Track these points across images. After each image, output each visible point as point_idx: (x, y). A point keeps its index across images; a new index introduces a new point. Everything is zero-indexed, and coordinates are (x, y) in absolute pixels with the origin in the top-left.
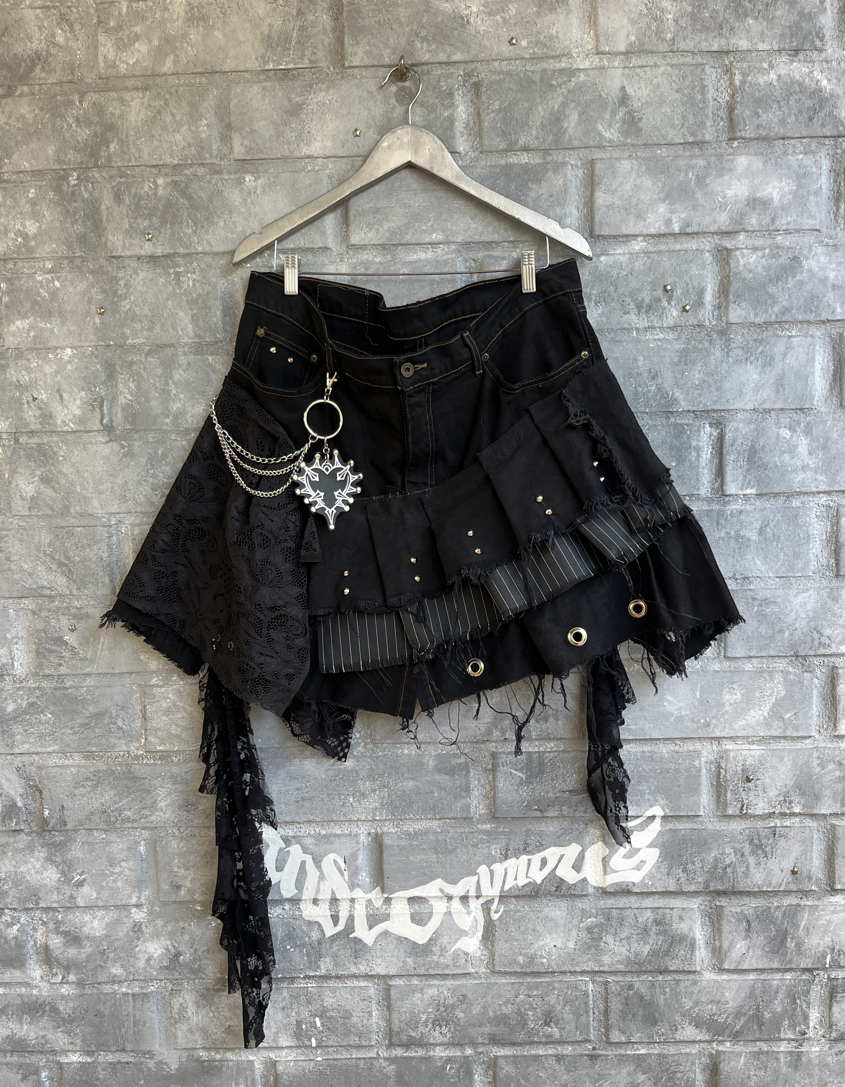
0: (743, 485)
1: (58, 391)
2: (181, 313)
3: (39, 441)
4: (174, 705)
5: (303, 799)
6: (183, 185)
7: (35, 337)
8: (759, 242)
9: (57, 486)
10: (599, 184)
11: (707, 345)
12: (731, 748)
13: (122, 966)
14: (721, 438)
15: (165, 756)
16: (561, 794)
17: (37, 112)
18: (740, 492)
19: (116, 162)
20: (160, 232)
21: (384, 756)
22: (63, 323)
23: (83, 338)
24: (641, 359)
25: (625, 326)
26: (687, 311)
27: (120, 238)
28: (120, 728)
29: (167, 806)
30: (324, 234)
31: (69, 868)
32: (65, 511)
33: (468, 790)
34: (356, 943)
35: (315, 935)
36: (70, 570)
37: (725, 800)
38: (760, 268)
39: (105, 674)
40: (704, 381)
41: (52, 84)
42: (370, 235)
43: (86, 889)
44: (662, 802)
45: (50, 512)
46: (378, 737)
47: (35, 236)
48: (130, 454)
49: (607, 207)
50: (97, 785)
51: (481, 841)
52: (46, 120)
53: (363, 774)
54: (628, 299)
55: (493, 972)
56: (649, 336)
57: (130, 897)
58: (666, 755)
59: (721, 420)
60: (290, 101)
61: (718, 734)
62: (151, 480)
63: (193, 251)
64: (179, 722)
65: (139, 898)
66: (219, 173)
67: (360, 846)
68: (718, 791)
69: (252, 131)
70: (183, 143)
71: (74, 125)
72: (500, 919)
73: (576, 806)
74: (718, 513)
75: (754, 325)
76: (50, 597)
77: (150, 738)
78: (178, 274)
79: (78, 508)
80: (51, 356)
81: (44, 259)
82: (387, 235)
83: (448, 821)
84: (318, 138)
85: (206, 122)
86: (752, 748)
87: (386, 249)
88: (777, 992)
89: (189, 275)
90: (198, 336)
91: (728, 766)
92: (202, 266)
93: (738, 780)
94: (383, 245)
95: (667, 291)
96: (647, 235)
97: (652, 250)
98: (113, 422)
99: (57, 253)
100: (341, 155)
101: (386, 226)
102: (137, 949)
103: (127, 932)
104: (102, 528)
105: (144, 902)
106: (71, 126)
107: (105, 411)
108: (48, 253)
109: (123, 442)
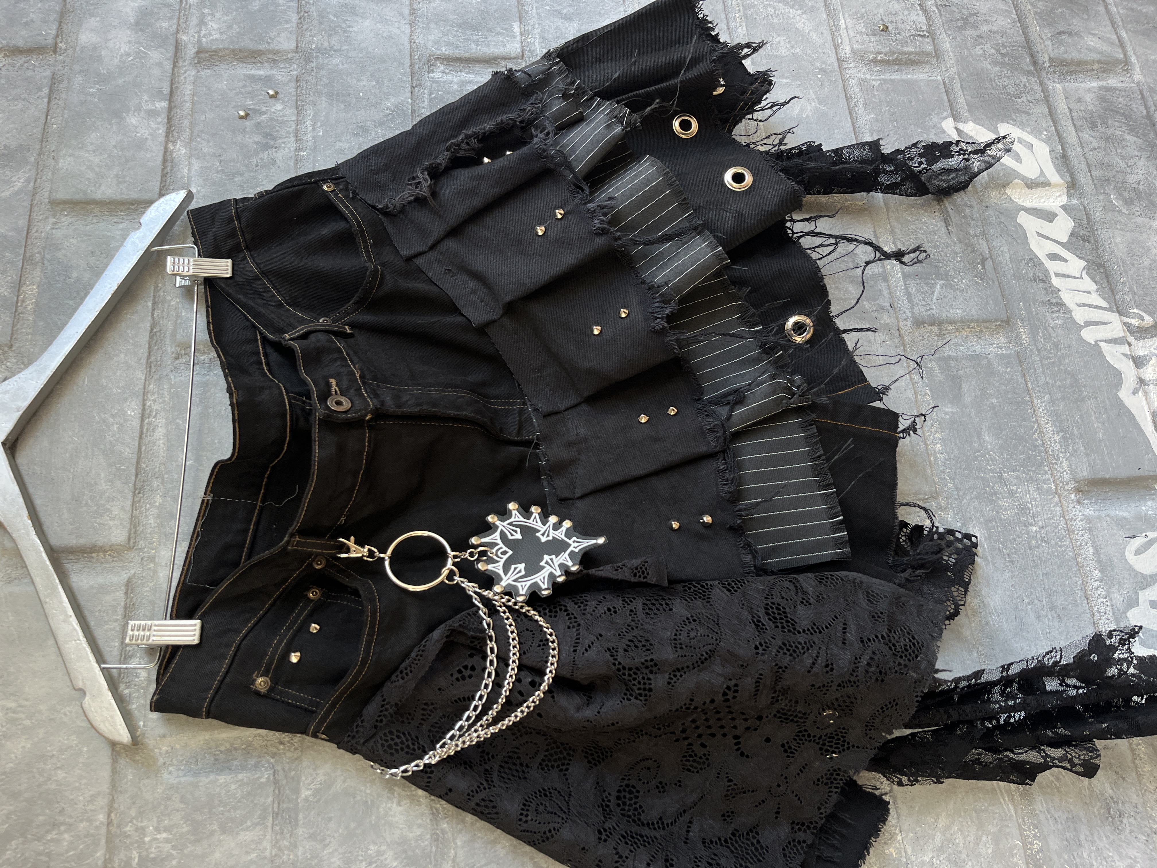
0: (508, 36)
2: (217, 855)
8: (194, 21)
10: (85, 194)
11: (323, 73)
12: (848, 48)
14: (448, 60)
16: (953, 236)
18: (518, 38)
21: (953, 479)
24: (338, 145)
26: (277, 93)
30: (103, 589)
33: (977, 358)
37: (916, 53)
38: (227, 18)
40: (372, 75)
42: (116, 511)
44: (935, 120)
46: (926, 488)
49: (119, 183)
51: (1048, 338)
53: (988, 511)
54: (254, 161)
56: (309, 137)
58: (872, 115)
59: (425, 59)
61: (834, 61)
63: (103, 830)
67: (1103, 514)
68: (906, 63)
72: (1149, 313)
73: (965, 218)
75: (300, 24)
82: (118, 484)
83: (1029, 385)
86: (843, 26)
87: (143, 486)
88: (1133, 10)
89: (147, 839)
90: (263, 818)
91: (872, 49)
92: (133, 813)
93: (888, 40)
94: (135, 489)
95: (247, 115)
96: (167, 136)
97: (188, 133)
101: (104, 486)
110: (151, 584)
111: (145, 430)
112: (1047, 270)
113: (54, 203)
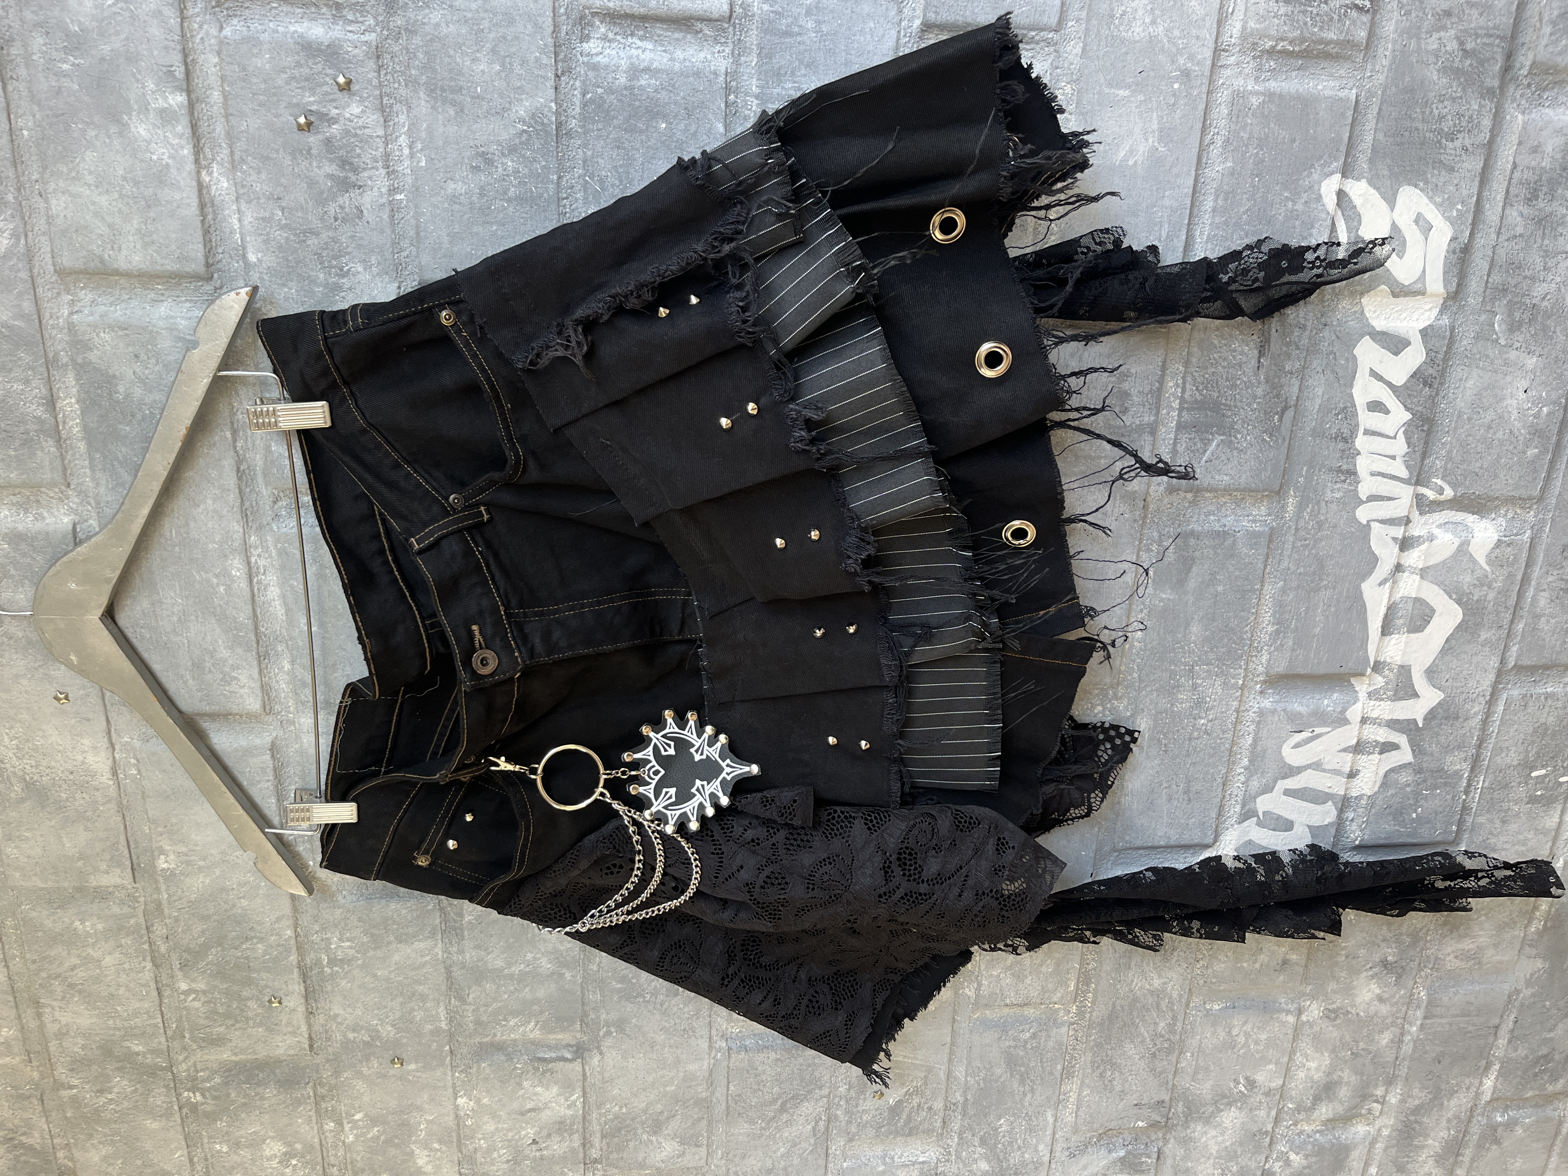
1: (522, 1114)
2: (396, 957)
3: (598, 1135)
4: (1010, 968)
5: (1187, 792)
6: (185, 955)
7: (440, 1142)
9: (666, 1114)
10: (102, 261)
11: (417, 40)
12: (1238, 25)
13: (1381, 1032)
14: (613, 17)
15: (1085, 979)
16: (1262, 371)
17: (95, 1142)
19: (160, 1043)
20: (266, 986)
21: (1140, 670)
22: (420, 1109)
23: (439, 1084)
25: (385, 217)
26: (349, 82)
27: (279, 1038)
28: (1034, 1036)
29: (1160, 976)
30: (249, 751)
31: (1224, 1096)
32: (704, 1104)
33: (1222, 535)
34: (1434, 717)
35: (1405, 778)
36: (792, 1098)
37: (1337, 43)
39: (951, 1053)
41: (48, 1123)
42: (243, 679)
43: (1260, 1077)
44: (1315, 176)
45: (704, 1123)
47: (287, 1144)
48: (621, 1024)
49: (146, 245)
50: (1112, 1064)
51: (1314, 515)
52: (107, 1131)
53: (1164, 703)
54: (332, 208)
55: (1541, 499)
56: (405, 167)
57: (1284, 1024)
58: (1229, 164)
59: (575, 15)
60: (22, 800)
61: (1208, 53)
62: (661, 997)
63: (293, 942)
64: (1038, 961)
65: (1288, 1011)
66: (159, 905)
67: (1279, 706)
68: (1317, 57)
69: (82, 857)
70: (117, 955)
71: (110, 1096)
72: (1453, 486)
73: (1288, 344)
74: (766, 31)
76: (829, 1121)
77: (1055, 999)
78: (332, 962)
79: (700, 1089)
80: (469, 1123)
81: (321, 1131)
82: (239, 650)
83: (1268, 569)
84: (80, 758)
85: (77, 923)
87: (267, 651)
89: (333, 946)
90: (433, 933)
91: (1273, 32)
92: (317, 928)
94: (260, 657)
95: (309, 124)
96: (197, 161)
97: (226, 151)
98: (569, 1045)
99: (310, 1117)
100: (105, 723)
101: (225, 653)
102: (1362, 1014)
103: (1333, 1026)
104: (732, 1061)
105: (1295, 1005)
106: (111, 1100)
107: (553, 1055)
108: (312, 1128)
109: (601, 1033)
110: (297, 746)
111: (256, 591)
113: (61, 273)
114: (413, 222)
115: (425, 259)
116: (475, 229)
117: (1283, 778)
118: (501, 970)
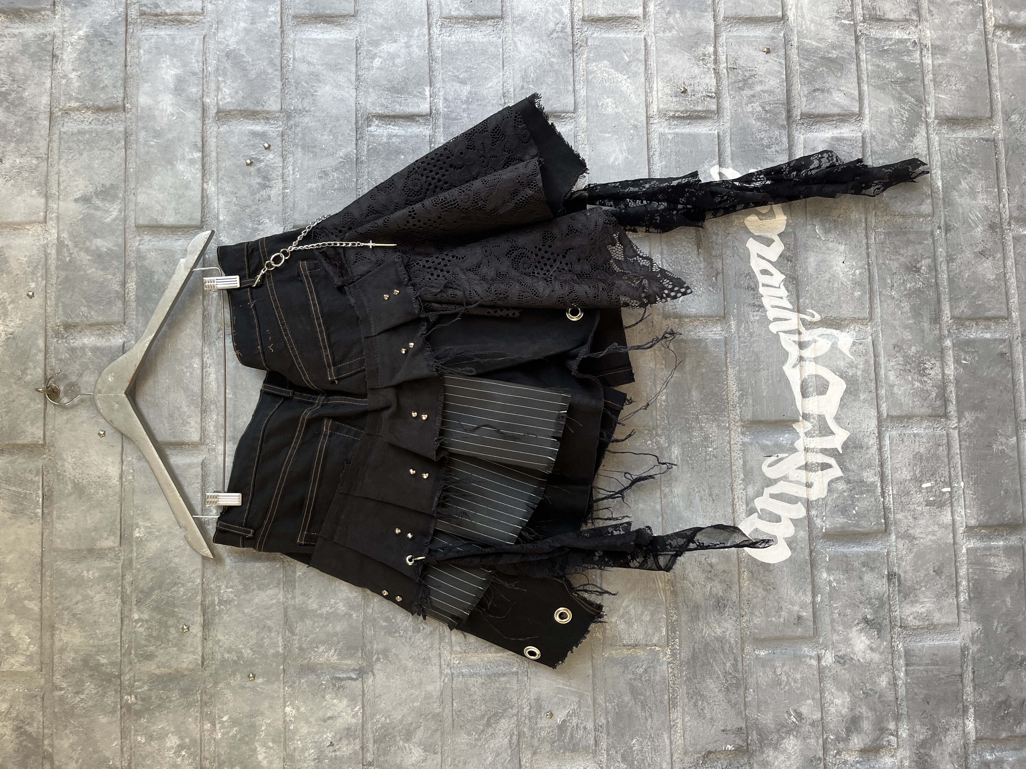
0: (422, 98)
1: (325, 721)
2: (257, 600)
3: (372, 741)
5: (710, 495)
6: (140, 595)
7: (273, 742)
8: (213, 86)
9: (414, 725)
10: (157, 221)
11: (299, 129)
12: (656, 107)
13: (879, 676)
14: (381, 117)
15: (672, 627)
16: (701, 256)
17: (67, 732)
18: (428, 100)
19: (117, 657)
20: (182, 618)
21: (668, 418)
22: (262, 714)
23: (276, 695)
24: (310, 185)
25: (280, 199)
26: (270, 146)
27: (185, 656)
28: (646, 671)
29: (720, 626)
30: (190, 466)
31: (783, 726)
32: (438, 718)
33: (699, 341)
34: (848, 447)
35: (841, 486)
36: (494, 715)
37: (703, 111)
38: (235, 85)
39: (593, 683)
40: (330, 131)
41: (44, 716)
42: (193, 423)
43: (804, 710)
44: (706, 167)
45: (439, 733)
46: (651, 424)
47: (181, 738)
48: (385, 652)
49: (176, 214)
50: (702, 696)
51: (747, 329)
52: (76, 723)
53: (685, 438)
54: (257, 196)
55: (871, 319)
56: (290, 179)
57: (810, 666)
58: (664, 163)
59: (365, 117)
60: (70, 494)
61: (644, 118)
62: (410, 633)
63: (200, 587)
64: (639, 612)
65: (811, 657)
66: (131, 561)
67: (754, 442)
68: (696, 118)
69: (96, 529)
70: (103, 594)
71: (82, 697)
72: (819, 313)
73: (712, 242)
74: (446, 119)
75: (283, 89)
76: (519, 735)
77: (655, 642)
78: (221, 602)
79: (435, 706)
80: (292, 727)
81: (202, 731)
82: (192, 407)
83: (728, 360)
84: (105, 469)
85: (85, 572)
86: (655, 89)
87: (206, 409)
88: (878, 66)
89: (222, 592)
90: (278, 584)
91: (672, 109)
92: (214, 579)
93: (685, 100)
94: (202, 411)
95: (251, 163)
96: (203, 179)
97: (215, 176)
98: (354, 670)
99: (197, 717)
100: (120, 448)
101: (185, 409)
102: (861, 660)
103: (845, 669)
104: (454, 682)
105: (815, 653)
106: (83, 699)
107: (345, 676)
108: (197, 726)
109: (374, 659)
110: (214, 465)
111: (204, 376)
112: (758, 282)
113: (138, 227)
114: (292, 201)
115: (296, 216)
116: (320, 202)
117: (767, 486)
118: (316, 611)
